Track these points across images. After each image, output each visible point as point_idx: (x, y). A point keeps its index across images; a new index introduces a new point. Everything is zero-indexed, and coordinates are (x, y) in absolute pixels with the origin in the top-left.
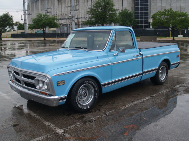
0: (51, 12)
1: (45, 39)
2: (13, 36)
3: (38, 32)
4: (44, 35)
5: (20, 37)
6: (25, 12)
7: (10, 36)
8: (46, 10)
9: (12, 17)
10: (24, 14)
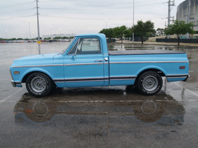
0: (194, 18)
1: (179, 44)
2: (158, 40)
3: (181, 37)
4: (178, 40)
5: (162, 42)
6: (170, 19)
7: (155, 40)
8: (189, 16)
9: (153, 23)
10: (168, 21)
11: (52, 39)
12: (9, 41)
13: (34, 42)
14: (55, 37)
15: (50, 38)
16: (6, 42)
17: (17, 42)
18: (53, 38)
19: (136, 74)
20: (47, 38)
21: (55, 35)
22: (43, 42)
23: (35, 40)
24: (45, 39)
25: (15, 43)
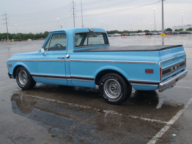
11: (184, 31)
12: (130, 34)
13: (158, 34)
14: (188, 27)
15: (181, 30)
16: (127, 35)
17: (139, 35)
18: (187, 30)
19: (94, 75)
20: (178, 29)
21: (189, 25)
22: (169, 34)
23: (160, 33)
24: (176, 30)
25: (137, 36)
